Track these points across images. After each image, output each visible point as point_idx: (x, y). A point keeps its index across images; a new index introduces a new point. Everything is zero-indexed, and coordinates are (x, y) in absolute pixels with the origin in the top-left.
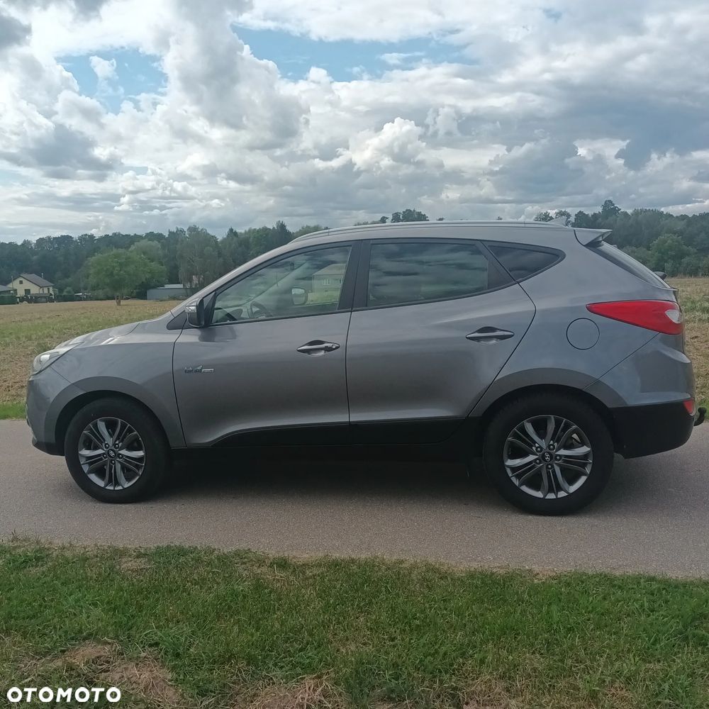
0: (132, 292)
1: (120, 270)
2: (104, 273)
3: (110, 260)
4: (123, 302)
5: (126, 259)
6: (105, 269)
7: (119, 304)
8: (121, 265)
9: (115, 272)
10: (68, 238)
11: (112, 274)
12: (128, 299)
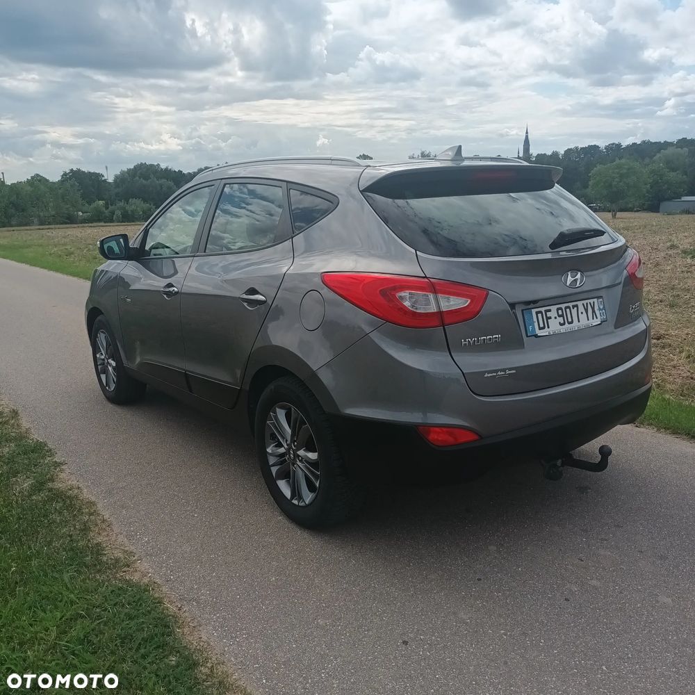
0: (644, 204)
1: (620, 182)
2: (602, 184)
3: (610, 171)
4: (619, 214)
5: (629, 169)
6: (604, 180)
7: (614, 216)
8: (622, 176)
9: (614, 183)
10: (596, 147)
11: (610, 186)
12: (638, 211)
